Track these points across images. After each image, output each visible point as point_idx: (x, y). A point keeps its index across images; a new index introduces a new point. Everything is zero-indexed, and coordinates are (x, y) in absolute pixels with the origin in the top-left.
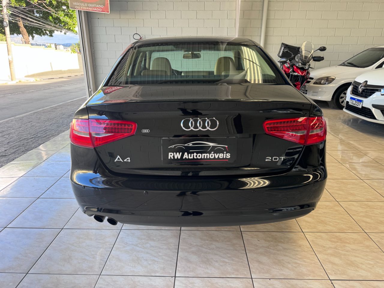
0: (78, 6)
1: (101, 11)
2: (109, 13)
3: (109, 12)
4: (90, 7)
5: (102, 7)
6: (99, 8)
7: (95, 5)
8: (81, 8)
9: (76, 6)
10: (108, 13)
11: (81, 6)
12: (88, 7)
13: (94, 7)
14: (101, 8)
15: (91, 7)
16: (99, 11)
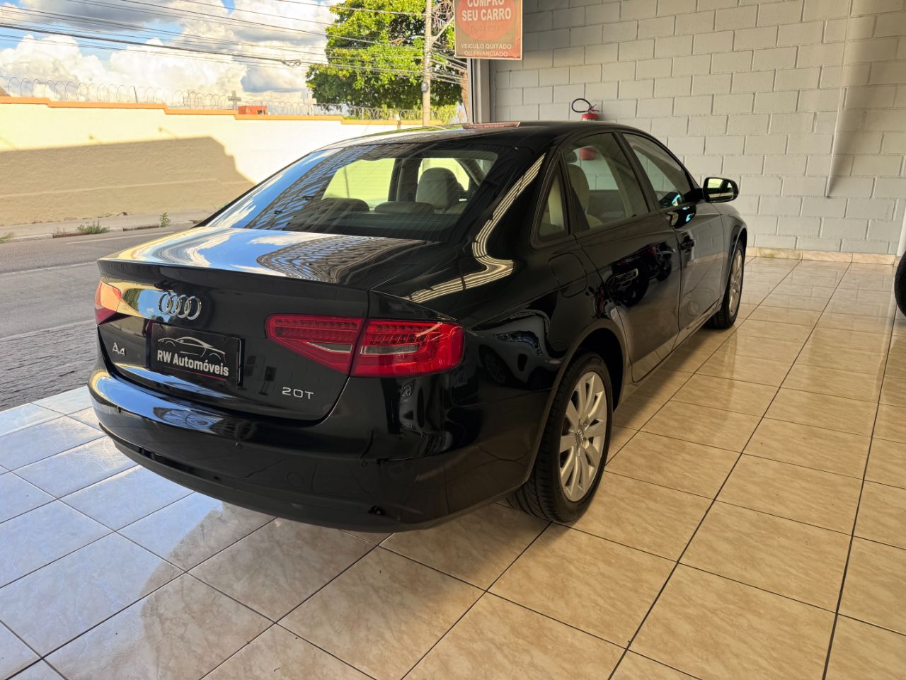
0: (468, 50)
1: (507, 57)
2: (521, 59)
3: (519, 57)
4: (488, 50)
5: (509, 46)
6: (503, 50)
7: (497, 45)
8: (473, 53)
9: (465, 49)
10: (519, 59)
11: (473, 50)
12: (485, 50)
13: (495, 50)
14: (507, 50)
15: (490, 50)
16: (503, 57)
